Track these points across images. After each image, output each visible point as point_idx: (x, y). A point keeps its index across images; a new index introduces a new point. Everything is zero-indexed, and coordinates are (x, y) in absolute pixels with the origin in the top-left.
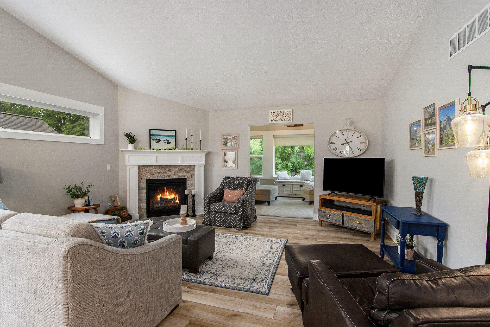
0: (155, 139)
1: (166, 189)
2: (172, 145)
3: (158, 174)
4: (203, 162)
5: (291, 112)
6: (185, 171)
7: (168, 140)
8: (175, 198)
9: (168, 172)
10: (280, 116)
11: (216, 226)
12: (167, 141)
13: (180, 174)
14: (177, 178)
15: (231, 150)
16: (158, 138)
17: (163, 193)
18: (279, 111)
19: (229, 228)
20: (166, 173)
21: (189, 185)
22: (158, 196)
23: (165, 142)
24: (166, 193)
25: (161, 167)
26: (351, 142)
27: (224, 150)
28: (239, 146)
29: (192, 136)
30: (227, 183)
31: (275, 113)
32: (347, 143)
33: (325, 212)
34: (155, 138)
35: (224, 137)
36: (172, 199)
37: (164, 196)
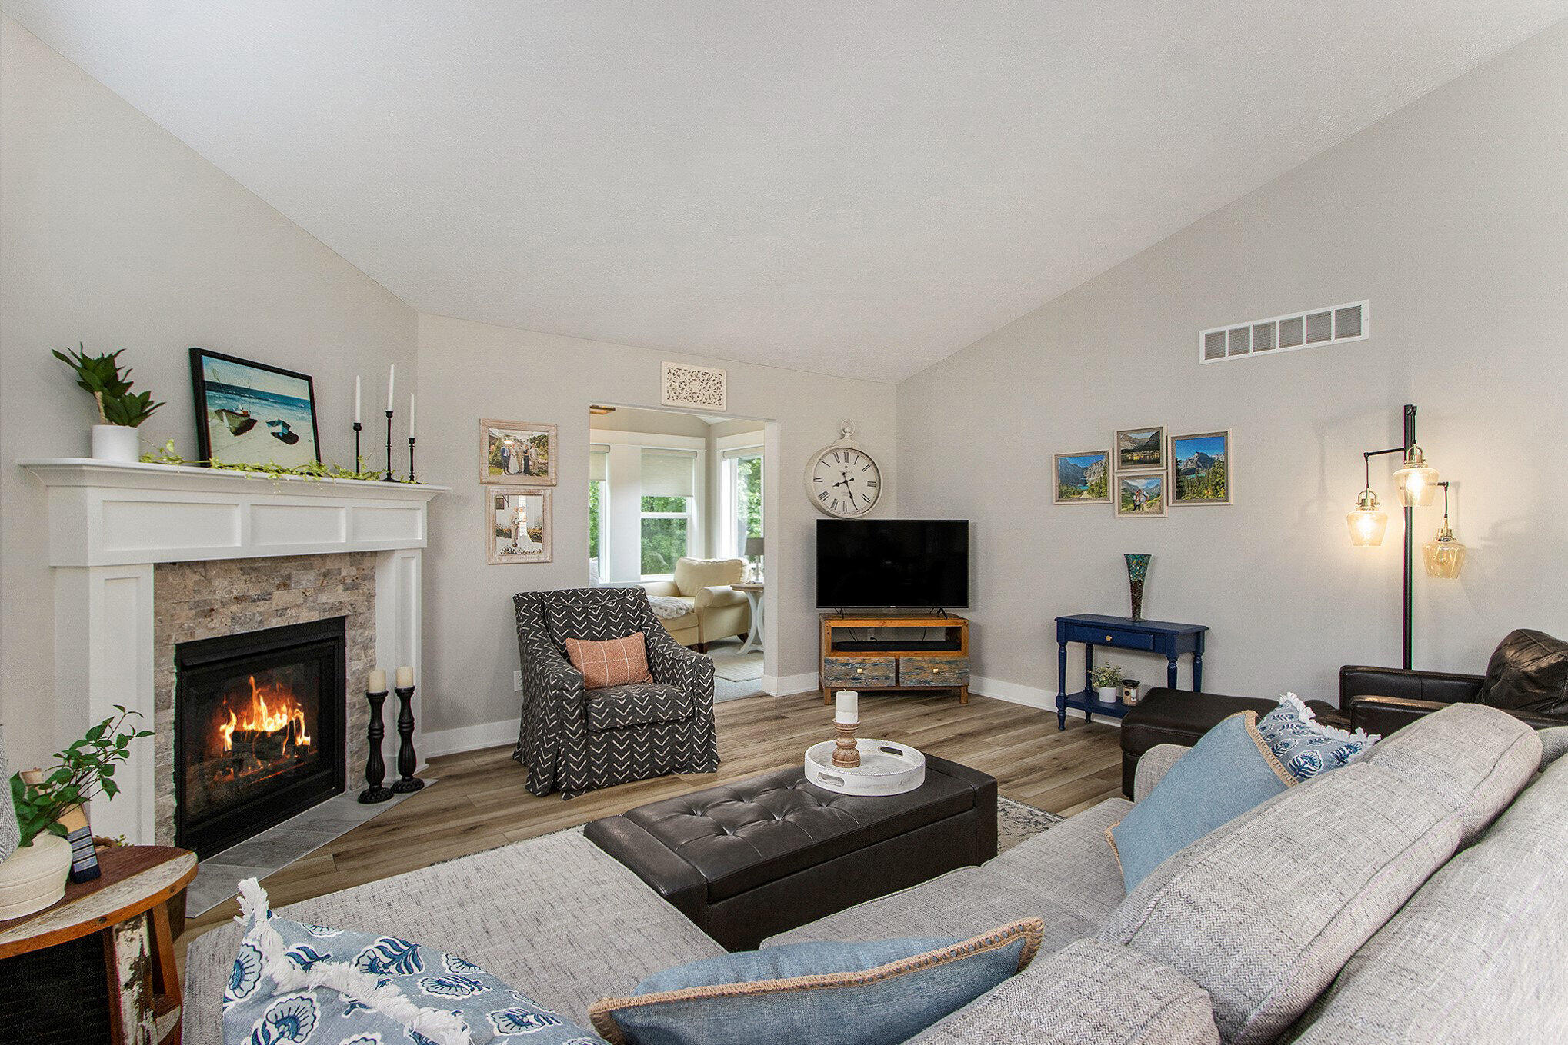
0: (228, 412)
1: (254, 687)
2: (301, 454)
3: (235, 608)
4: (420, 536)
5: (724, 380)
6: (343, 582)
7: (286, 426)
8: (291, 723)
9: (276, 594)
10: (696, 387)
11: (612, 786)
12: (280, 426)
13: (324, 598)
14: (314, 617)
15: (526, 487)
16: (241, 406)
17: (245, 709)
18: (690, 368)
19: (665, 775)
20: (266, 597)
21: (357, 650)
22: (223, 727)
23: (273, 434)
24: (255, 703)
25: (249, 566)
26: (852, 479)
27: (494, 486)
28: (556, 474)
29: (389, 414)
30: (564, 617)
31: (680, 373)
32: (846, 482)
33: (848, 664)
34: (230, 405)
35: (496, 432)
36: (282, 732)
37: (249, 723)
